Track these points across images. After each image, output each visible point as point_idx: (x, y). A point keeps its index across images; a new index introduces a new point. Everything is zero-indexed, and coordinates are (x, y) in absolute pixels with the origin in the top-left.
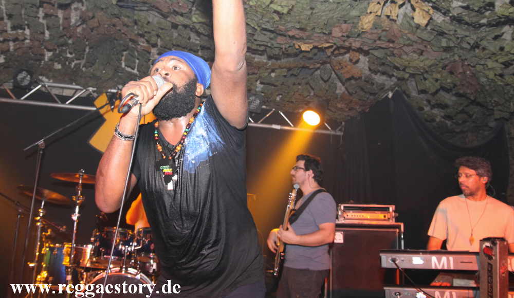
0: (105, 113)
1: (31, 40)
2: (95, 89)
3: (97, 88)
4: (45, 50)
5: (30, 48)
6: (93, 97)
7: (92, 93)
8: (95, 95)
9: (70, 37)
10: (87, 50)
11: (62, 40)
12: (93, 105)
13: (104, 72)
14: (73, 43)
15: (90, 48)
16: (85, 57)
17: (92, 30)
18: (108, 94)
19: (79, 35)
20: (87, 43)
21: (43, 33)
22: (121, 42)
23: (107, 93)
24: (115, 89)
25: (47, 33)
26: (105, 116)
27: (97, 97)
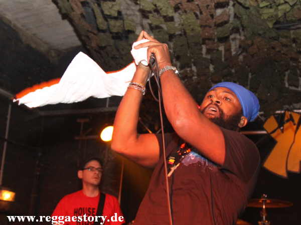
0: (276, 137)
1: (198, 75)
2: (262, 113)
3: (264, 112)
4: (212, 83)
5: (198, 83)
6: (261, 121)
7: (260, 117)
8: (263, 119)
9: (232, 67)
10: (250, 76)
11: (226, 70)
12: (263, 129)
13: (269, 94)
14: (236, 72)
15: (252, 75)
16: (249, 83)
17: (253, 56)
18: (276, 116)
19: (240, 64)
20: (249, 69)
21: (208, 68)
22: (282, 63)
23: (274, 114)
24: (282, 110)
25: (211, 68)
26: (277, 139)
27: (266, 120)
